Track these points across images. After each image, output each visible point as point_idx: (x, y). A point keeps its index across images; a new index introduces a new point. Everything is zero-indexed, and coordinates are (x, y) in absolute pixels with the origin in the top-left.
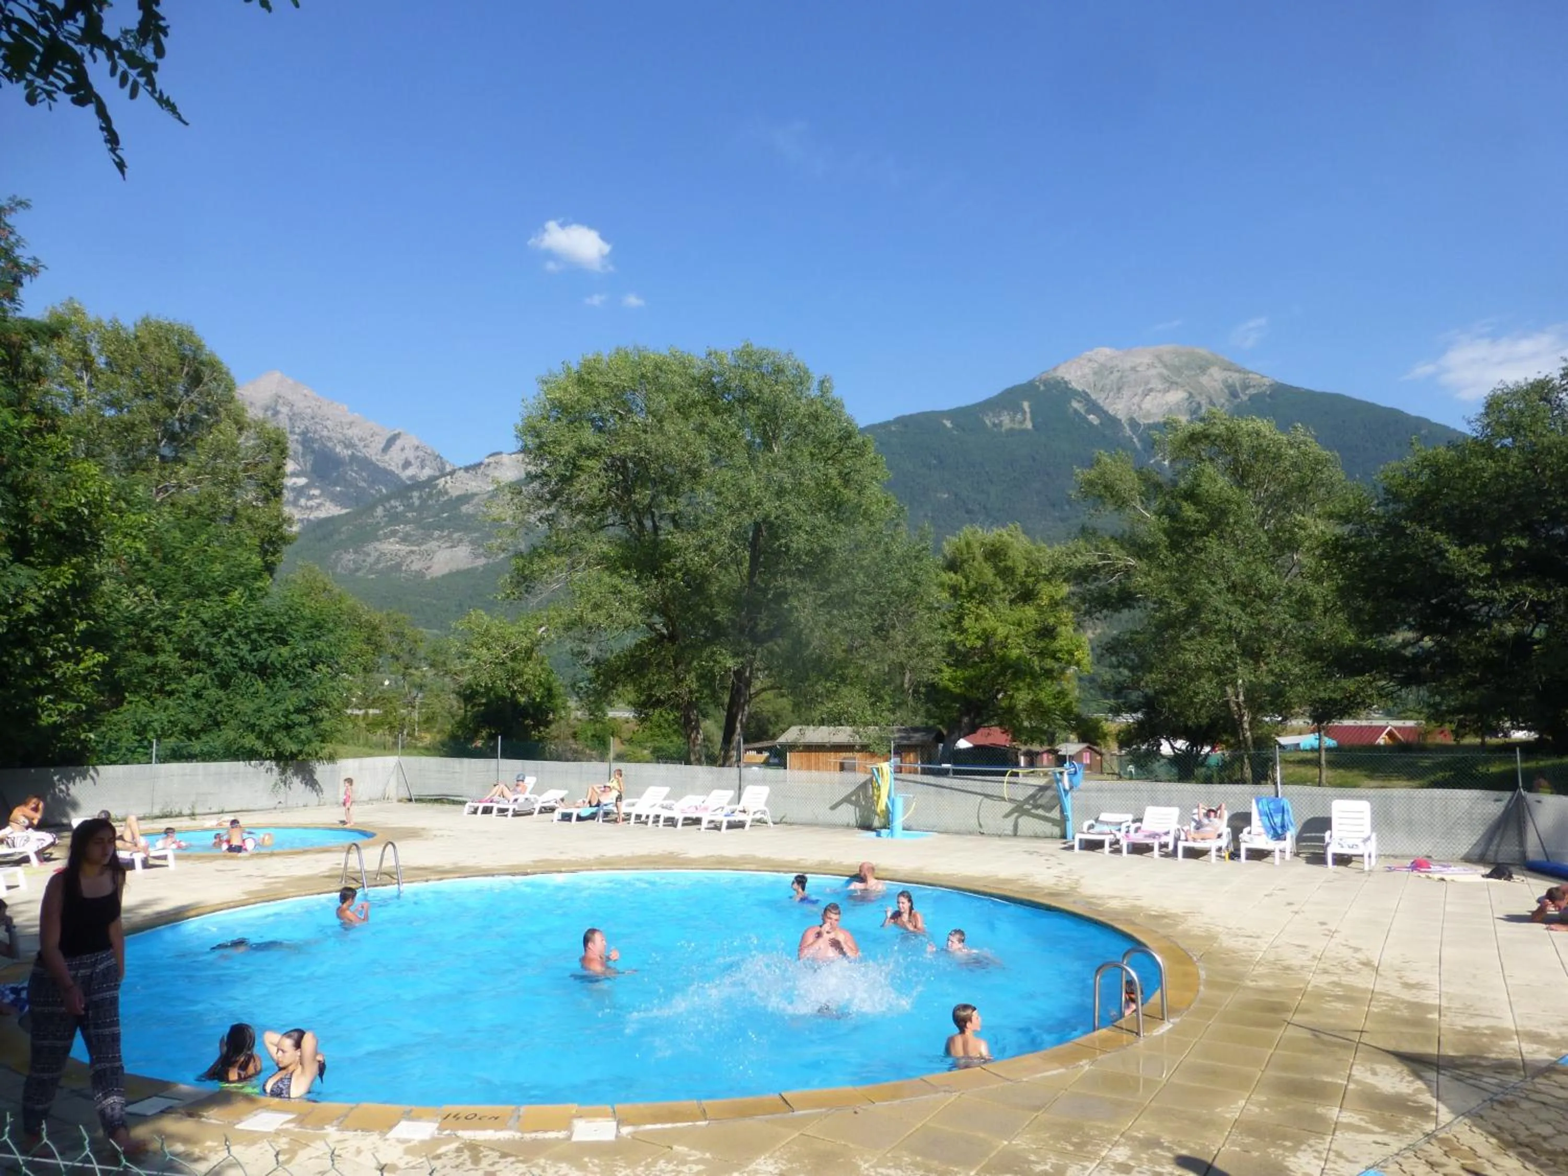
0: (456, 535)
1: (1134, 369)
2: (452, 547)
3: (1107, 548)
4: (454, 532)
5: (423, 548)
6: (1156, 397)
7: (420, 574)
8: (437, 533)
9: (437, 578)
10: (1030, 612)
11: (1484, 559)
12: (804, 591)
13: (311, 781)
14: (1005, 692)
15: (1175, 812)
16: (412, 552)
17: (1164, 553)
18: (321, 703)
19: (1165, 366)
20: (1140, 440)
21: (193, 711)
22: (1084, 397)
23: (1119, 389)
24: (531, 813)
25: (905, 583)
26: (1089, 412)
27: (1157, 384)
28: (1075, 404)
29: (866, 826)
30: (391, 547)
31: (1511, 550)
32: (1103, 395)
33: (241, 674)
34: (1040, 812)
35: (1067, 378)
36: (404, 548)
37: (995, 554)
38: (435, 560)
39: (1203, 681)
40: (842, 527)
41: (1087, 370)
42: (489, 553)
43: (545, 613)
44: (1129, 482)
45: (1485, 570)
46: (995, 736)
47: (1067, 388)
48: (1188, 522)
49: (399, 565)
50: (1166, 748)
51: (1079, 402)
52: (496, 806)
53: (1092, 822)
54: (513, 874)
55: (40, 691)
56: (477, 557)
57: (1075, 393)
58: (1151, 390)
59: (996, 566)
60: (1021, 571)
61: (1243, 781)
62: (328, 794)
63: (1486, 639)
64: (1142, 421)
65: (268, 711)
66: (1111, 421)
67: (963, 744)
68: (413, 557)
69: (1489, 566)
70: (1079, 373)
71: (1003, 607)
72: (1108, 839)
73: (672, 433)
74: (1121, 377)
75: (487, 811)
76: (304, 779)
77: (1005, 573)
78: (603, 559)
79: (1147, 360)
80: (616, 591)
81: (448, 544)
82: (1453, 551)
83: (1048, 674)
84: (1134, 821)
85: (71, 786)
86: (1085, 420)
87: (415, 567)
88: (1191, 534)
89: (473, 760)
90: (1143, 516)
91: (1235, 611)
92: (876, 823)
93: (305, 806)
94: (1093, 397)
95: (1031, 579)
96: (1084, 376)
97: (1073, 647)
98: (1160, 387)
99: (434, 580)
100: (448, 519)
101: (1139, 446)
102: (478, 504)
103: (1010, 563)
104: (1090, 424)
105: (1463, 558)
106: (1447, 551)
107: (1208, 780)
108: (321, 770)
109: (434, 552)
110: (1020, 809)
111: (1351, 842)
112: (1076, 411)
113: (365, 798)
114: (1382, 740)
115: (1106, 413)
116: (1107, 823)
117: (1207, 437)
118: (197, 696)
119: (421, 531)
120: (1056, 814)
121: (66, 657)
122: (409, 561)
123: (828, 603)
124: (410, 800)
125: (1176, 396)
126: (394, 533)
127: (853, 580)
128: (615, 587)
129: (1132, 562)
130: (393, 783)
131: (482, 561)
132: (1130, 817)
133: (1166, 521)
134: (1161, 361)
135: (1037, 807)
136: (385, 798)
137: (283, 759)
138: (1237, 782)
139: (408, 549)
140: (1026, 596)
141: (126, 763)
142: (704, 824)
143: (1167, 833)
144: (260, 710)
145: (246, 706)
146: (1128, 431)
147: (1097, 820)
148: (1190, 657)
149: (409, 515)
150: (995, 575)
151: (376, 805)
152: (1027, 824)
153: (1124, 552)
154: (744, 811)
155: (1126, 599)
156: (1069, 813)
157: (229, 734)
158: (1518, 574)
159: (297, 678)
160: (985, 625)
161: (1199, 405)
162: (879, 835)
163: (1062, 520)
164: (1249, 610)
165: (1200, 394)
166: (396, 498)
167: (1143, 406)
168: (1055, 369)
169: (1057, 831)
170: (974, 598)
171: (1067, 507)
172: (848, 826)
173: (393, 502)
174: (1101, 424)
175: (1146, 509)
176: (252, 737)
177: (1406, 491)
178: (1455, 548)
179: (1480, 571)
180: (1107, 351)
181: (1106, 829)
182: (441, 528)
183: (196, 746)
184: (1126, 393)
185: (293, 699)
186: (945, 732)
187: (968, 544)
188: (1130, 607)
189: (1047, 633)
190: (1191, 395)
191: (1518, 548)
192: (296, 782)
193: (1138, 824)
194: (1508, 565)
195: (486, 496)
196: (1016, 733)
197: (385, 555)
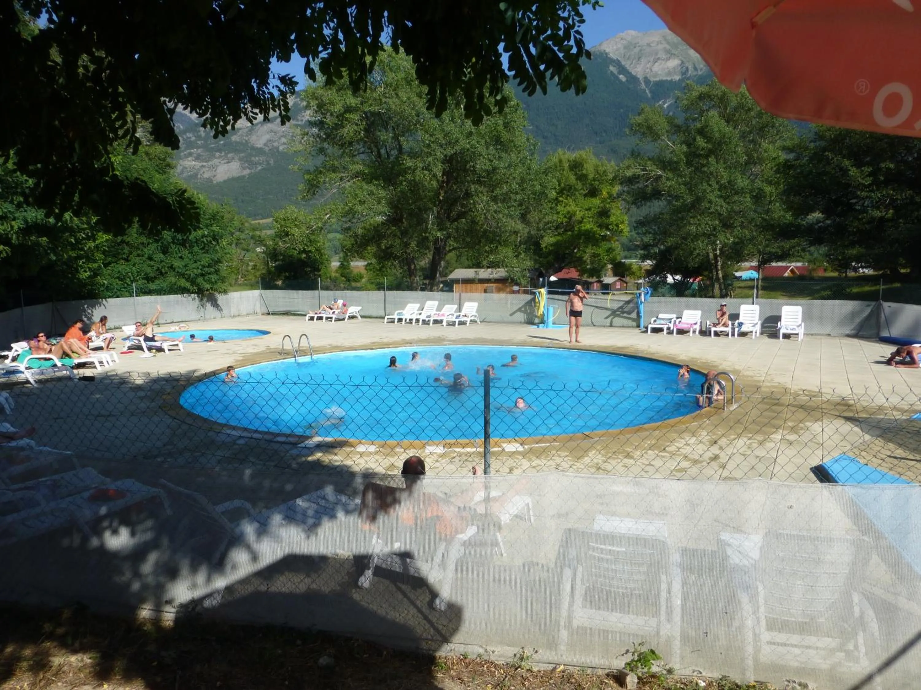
0: (230, 155)
1: (649, 45)
2: (228, 162)
3: (646, 164)
4: (229, 153)
5: (210, 163)
6: (661, 64)
7: (209, 180)
8: (217, 154)
9: (220, 182)
10: (596, 202)
11: (870, 175)
12: (482, 193)
13: (216, 305)
14: (579, 248)
15: (699, 313)
16: (203, 166)
17: (682, 167)
18: (219, 261)
19: (668, 43)
20: (650, 92)
21: (150, 266)
22: (618, 63)
23: (639, 58)
24: (344, 319)
25: (538, 187)
26: (620, 73)
27: (662, 55)
28: (612, 68)
29: (530, 322)
30: (189, 163)
31: (884, 170)
32: (629, 62)
33: (173, 246)
34: (625, 315)
35: (607, 50)
36: (198, 164)
37: (576, 166)
38: (218, 171)
39: (699, 242)
40: (503, 155)
41: (619, 46)
42: (252, 164)
43: (328, 207)
44: (662, 125)
45: (868, 181)
46: (573, 274)
47: (607, 56)
48: (698, 148)
49: (196, 175)
50: (670, 279)
51: (614, 66)
52: (324, 316)
53: (655, 318)
54: (366, 350)
55: (79, 257)
56: (244, 168)
57: (612, 61)
58: (659, 59)
59: (576, 174)
60: (591, 176)
61: (713, 297)
62: (225, 312)
63: (864, 220)
64: (652, 79)
65: (191, 266)
66: (633, 79)
67: (553, 278)
68: (204, 169)
69: (871, 178)
70: (615, 47)
71: (580, 198)
72: (665, 327)
73: (405, 99)
74: (641, 50)
75: (320, 318)
76: (212, 304)
77: (582, 178)
78: (357, 175)
79: (657, 38)
80: (371, 193)
81: (226, 161)
82: (853, 171)
83: (604, 238)
84: (677, 318)
85: (94, 310)
86: (617, 78)
87: (206, 175)
88: (699, 156)
89: (305, 291)
90: (668, 145)
91: (721, 201)
92: (537, 321)
93: (215, 318)
94: (623, 63)
95: (597, 183)
96: (617, 50)
97: (619, 222)
98: (664, 57)
99: (218, 184)
100: (224, 145)
101: (649, 95)
102: (242, 135)
103: (584, 172)
104: (620, 81)
105: (858, 174)
106: (850, 170)
107: (694, 296)
108: (221, 299)
109: (217, 166)
110: (614, 313)
111: (792, 327)
112: (612, 72)
113: (245, 313)
114: (787, 274)
115: (630, 73)
116: (663, 319)
117: (709, 97)
118: (150, 258)
119: (208, 153)
120: (634, 315)
121: (88, 238)
122: (202, 172)
123: (495, 199)
124: (269, 314)
125: (674, 63)
126: (190, 154)
127: (510, 186)
128: (371, 191)
129: (660, 173)
130: (258, 305)
131: (247, 172)
132: (674, 316)
133: (685, 148)
134: (665, 40)
135: (623, 312)
136: (255, 313)
137: (200, 292)
138: (710, 297)
139: (200, 164)
140: (593, 193)
141: (118, 297)
142: (444, 323)
143: (696, 324)
144: (186, 266)
145: (177, 264)
146: (643, 86)
147: (657, 317)
148: (693, 228)
149: (199, 142)
150: (577, 179)
151: (250, 317)
152: (618, 321)
153: (655, 167)
154: (465, 316)
155: (657, 194)
156: (642, 314)
157: (172, 279)
158: (887, 183)
159: (205, 248)
160: (568, 208)
161: (687, 69)
162: (538, 327)
163: (601, 143)
164: (727, 200)
165: (689, 62)
166: (190, 132)
167: (654, 69)
168: (600, 45)
169: (634, 324)
170: (564, 194)
171: (604, 135)
172: (521, 323)
173: (188, 135)
174: (627, 81)
175: (669, 141)
176: (183, 280)
177: (827, 134)
178: (855, 169)
179: (866, 181)
180: (633, 33)
181: (662, 322)
182: (220, 151)
183: (152, 286)
184: (643, 61)
185: (205, 259)
186: (544, 272)
187: (560, 161)
188: (659, 199)
189: (604, 213)
190: (683, 62)
191: (888, 169)
192: (208, 305)
193: (680, 320)
194: (882, 178)
195: (247, 130)
196: (582, 272)
197: (186, 168)
